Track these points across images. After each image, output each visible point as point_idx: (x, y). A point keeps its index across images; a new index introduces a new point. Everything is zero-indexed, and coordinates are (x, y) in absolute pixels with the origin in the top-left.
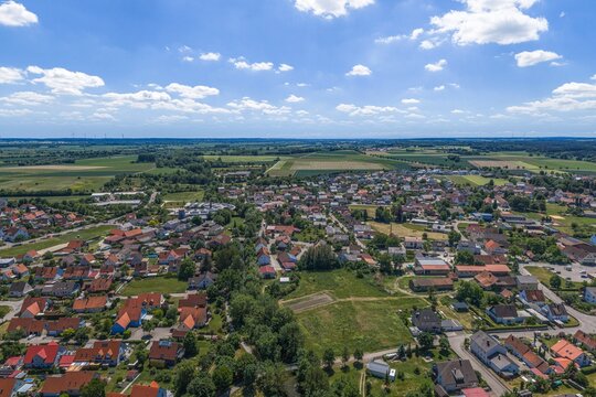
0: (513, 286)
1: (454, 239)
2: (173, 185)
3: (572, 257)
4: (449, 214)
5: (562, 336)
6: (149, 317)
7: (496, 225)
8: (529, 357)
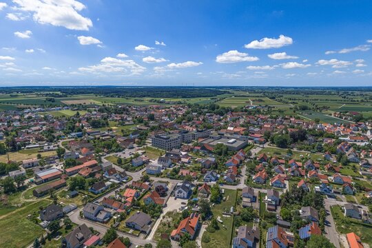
0: (101, 170)
1: (61, 153)
3: (124, 147)
4: (54, 137)
5: (127, 187)
7: (85, 138)
8: (115, 205)
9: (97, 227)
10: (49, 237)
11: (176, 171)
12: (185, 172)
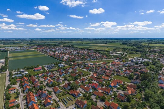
2: (131, 52)
6: (119, 86)
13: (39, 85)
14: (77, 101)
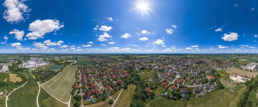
0: (164, 69)
1: (158, 64)
2: (126, 59)
5: (169, 72)
6: (122, 73)
7: (162, 62)
8: (166, 75)
9: (163, 79)
10: (155, 78)
11: (178, 70)
12: (180, 70)
13: (87, 72)
14: (103, 81)
